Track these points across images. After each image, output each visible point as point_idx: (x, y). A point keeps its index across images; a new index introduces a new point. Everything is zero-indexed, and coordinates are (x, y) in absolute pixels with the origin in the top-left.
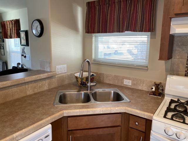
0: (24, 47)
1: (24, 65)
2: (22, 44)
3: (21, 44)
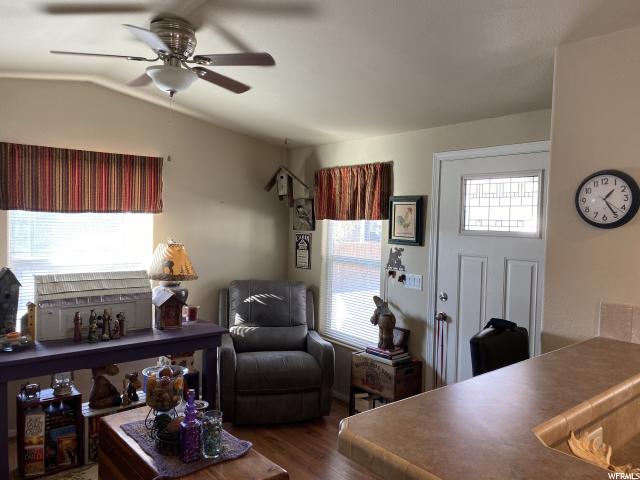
0: (399, 247)
1: (392, 304)
2: (393, 238)
3: (390, 237)
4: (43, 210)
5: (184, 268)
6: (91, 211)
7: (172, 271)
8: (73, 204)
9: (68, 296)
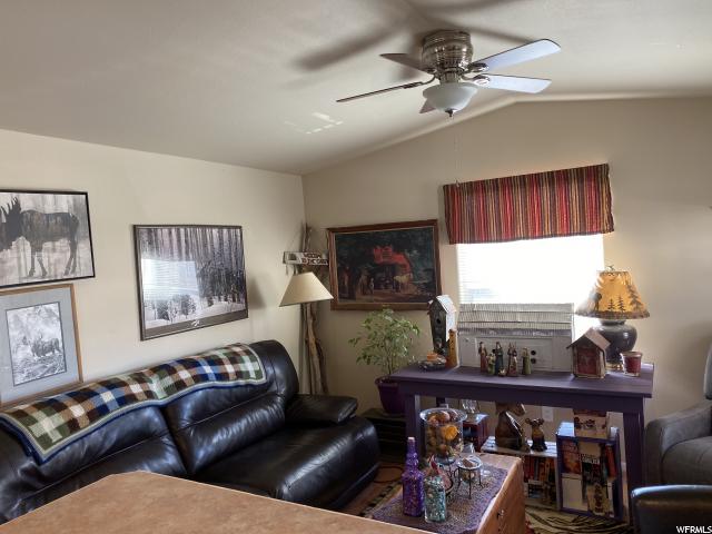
4: (480, 241)
5: (616, 303)
6: (524, 238)
7: (597, 305)
8: (507, 232)
9: (482, 326)
